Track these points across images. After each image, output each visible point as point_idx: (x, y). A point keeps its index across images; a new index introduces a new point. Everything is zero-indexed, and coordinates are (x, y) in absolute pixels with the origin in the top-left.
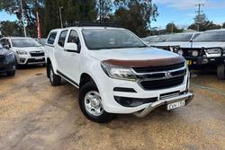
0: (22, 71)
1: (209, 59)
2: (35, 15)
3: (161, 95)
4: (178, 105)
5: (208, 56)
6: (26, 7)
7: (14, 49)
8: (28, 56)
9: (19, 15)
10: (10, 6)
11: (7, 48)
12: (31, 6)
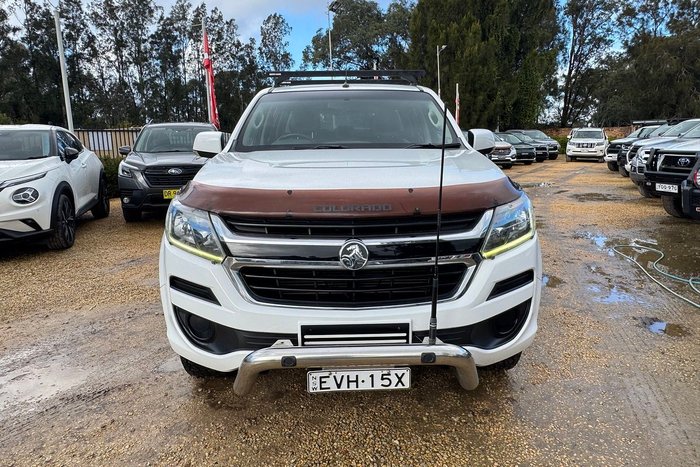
12: (382, 50)
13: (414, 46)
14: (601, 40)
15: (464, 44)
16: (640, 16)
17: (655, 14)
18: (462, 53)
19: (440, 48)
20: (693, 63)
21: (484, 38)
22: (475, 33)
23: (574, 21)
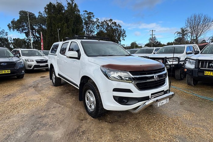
0: (30, 75)
1: (170, 65)
2: (40, 34)
3: (152, 94)
4: (164, 102)
5: (169, 63)
6: (33, 29)
7: (23, 58)
8: (34, 63)
9: (27, 34)
10: (20, 27)
11: (17, 56)
12: (37, 28)
13: (48, 28)
14: (92, 31)
15: (63, 29)
16: (100, 27)
17: (103, 27)
18: (63, 31)
19: (59, 29)
20: (111, 38)
21: (68, 28)
22: (65, 26)
23: (86, 26)
